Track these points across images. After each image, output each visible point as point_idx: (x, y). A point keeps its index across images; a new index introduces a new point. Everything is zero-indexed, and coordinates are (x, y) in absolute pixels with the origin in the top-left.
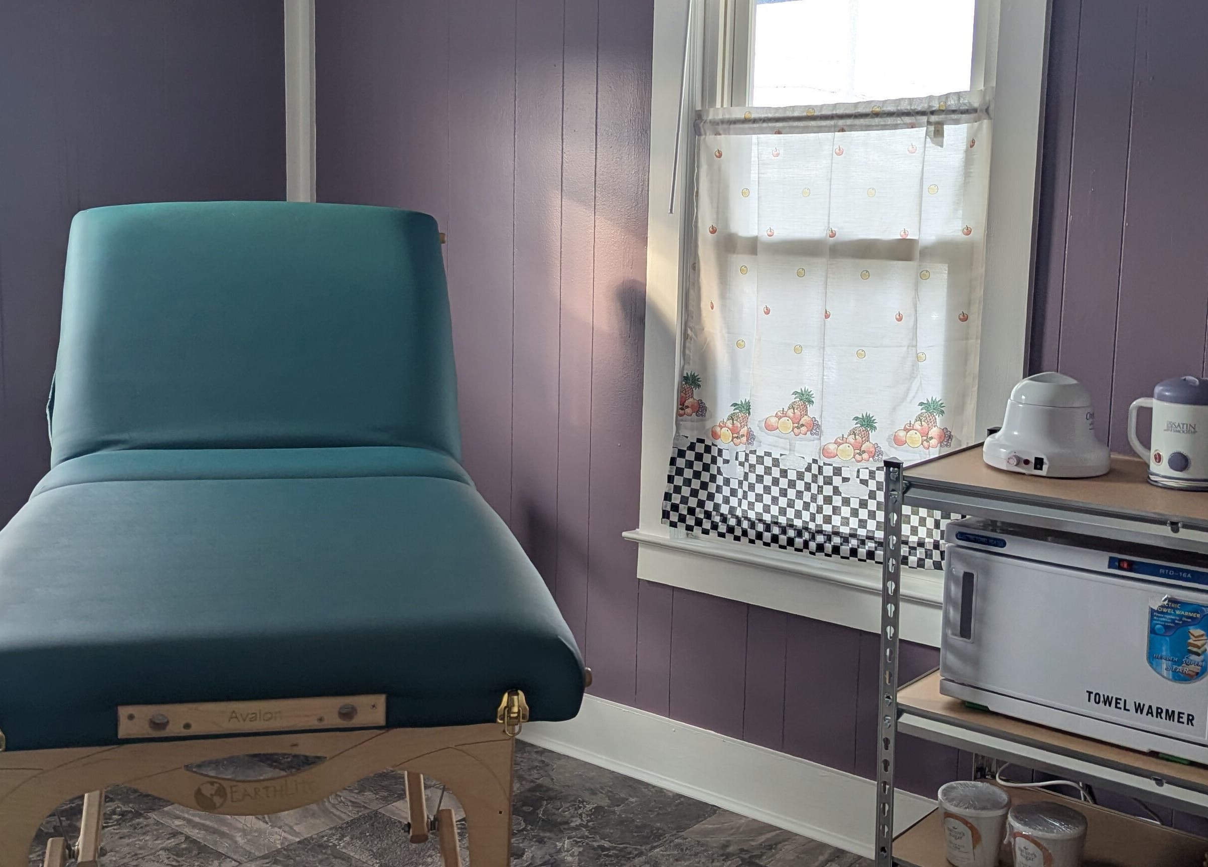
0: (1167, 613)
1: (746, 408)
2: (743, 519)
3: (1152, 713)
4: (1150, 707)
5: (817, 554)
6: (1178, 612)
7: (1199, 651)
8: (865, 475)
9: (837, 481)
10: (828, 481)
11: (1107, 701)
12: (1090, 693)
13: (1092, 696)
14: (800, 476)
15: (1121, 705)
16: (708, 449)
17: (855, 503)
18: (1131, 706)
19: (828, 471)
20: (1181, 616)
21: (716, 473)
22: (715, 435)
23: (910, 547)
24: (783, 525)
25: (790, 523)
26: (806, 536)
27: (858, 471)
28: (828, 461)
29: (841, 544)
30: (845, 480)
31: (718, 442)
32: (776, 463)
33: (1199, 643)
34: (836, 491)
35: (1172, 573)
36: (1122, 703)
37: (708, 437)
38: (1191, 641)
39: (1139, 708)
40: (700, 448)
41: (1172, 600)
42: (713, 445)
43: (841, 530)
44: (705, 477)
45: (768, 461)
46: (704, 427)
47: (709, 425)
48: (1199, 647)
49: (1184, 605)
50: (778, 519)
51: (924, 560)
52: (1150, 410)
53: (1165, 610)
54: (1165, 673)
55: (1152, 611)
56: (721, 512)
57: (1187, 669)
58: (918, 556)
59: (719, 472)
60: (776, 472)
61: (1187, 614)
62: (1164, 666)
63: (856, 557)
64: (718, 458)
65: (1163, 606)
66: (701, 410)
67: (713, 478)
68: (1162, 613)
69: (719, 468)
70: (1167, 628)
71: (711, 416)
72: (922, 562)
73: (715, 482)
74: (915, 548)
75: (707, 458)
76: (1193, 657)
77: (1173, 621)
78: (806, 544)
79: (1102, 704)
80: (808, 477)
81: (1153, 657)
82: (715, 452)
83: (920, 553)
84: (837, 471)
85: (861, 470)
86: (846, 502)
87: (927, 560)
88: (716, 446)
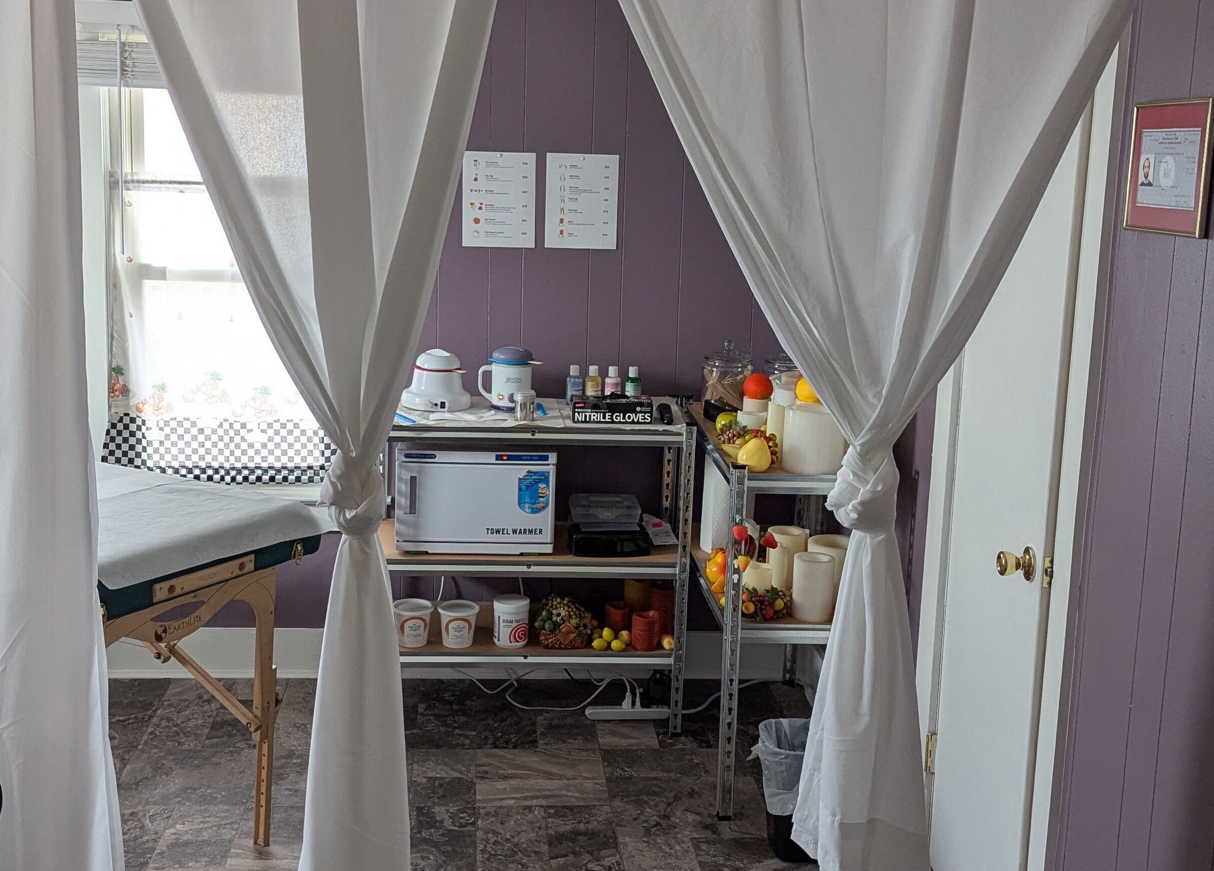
0: (527, 479)
1: (162, 388)
2: (167, 468)
3: (521, 533)
4: (520, 530)
5: (231, 484)
6: (533, 478)
7: (544, 495)
8: (264, 426)
9: (243, 432)
10: (237, 433)
11: (498, 531)
12: (488, 529)
13: (489, 531)
14: (214, 431)
15: (505, 532)
16: (133, 420)
17: (258, 446)
18: (510, 531)
19: (237, 426)
20: (534, 479)
21: (141, 437)
22: (139, 410)
23: (301, 470)
24: (203, 467)
25: (208, 465)
26: (222, 472)
27: (259, 424)
28: (237, 419)
29: (249, 475)
30: (250, 431)
31: (142, 415)
32: (194, 424)
33: (544, 492)
34: (243, 439)
35: (529, 458)
36: (506, 531)
37: (132, 411)
38: (540, 491)
39: (514, 532)
40: (126, 420)
41: (529, 472)
42: (138, 416)
43: (248, 465)
44: (132, 441)
45: (187, 424)
46: (128, 403)
47: (133, 402)
48: (543, 493)
49: (535, 473)
50: (198, 463)
51: (313, 477)
52: (491, 372)
53: (526, 478)
54: (527, 510)
55: (520, 479)
56: (148, 465)
57: (538, 506)
58: (308, 475)
59: (144, 437)
60: (194, 431)
61: (537, 477)
62: (527, 507)
63: (261, 481)
64: (142, 426)
65: (525, 476)
66: (125, 391)
67: (139, 441)
68: (525, 479)
69: (143, 434)
70: (527, 487)
71: (134, 396)
72: (312, 479)
73: (141, 444)
74: (306, 471)
75: (133, 427)
76: (541, 499)
77: (531, 482)
78: (222, 478)
79: (495, 534)
80: (221, 432)
81: (521, 503)
82: (139, 422)
83: (310, 473)
84: (244, 426)
85: (261, 424)
86: (251, 446)
87: (315, 477)
88: (140, 417)
